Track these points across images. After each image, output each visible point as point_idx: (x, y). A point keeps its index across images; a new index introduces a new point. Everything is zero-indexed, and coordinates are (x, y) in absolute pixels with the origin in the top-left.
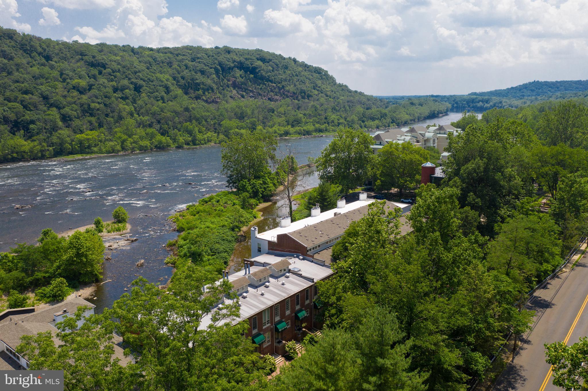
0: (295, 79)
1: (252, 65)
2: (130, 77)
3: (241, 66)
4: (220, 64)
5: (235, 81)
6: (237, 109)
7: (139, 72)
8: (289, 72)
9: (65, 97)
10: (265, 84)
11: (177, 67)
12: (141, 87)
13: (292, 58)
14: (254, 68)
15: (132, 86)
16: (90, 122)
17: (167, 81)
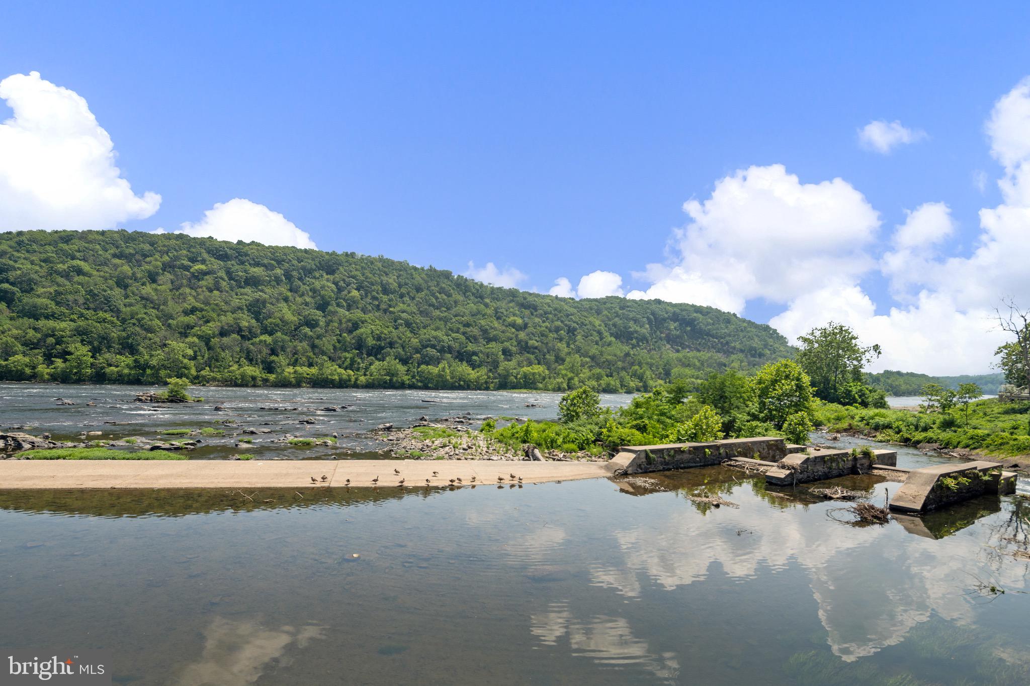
0: (741, 334)
1: (689, 316)
2: (562, 319)
3: (675, 318)
4: (653, 314)
5: (669, 333)
6: (684, 360)
7: (572, 315)
8: (733, 327)
9: (503, 332)
10: (705, 339)
11: (608, 314)
12: (575, 329)
13: (732, 313)
14: (694, 320)
15: (566, 328)
16: (528, 359)
17: (599, 326)
